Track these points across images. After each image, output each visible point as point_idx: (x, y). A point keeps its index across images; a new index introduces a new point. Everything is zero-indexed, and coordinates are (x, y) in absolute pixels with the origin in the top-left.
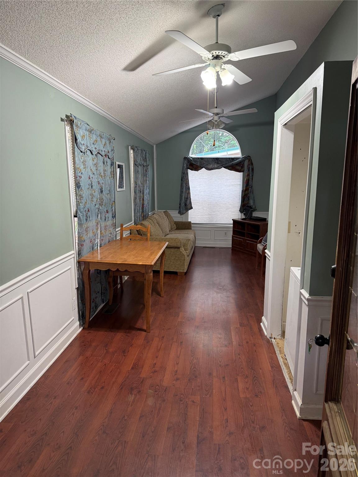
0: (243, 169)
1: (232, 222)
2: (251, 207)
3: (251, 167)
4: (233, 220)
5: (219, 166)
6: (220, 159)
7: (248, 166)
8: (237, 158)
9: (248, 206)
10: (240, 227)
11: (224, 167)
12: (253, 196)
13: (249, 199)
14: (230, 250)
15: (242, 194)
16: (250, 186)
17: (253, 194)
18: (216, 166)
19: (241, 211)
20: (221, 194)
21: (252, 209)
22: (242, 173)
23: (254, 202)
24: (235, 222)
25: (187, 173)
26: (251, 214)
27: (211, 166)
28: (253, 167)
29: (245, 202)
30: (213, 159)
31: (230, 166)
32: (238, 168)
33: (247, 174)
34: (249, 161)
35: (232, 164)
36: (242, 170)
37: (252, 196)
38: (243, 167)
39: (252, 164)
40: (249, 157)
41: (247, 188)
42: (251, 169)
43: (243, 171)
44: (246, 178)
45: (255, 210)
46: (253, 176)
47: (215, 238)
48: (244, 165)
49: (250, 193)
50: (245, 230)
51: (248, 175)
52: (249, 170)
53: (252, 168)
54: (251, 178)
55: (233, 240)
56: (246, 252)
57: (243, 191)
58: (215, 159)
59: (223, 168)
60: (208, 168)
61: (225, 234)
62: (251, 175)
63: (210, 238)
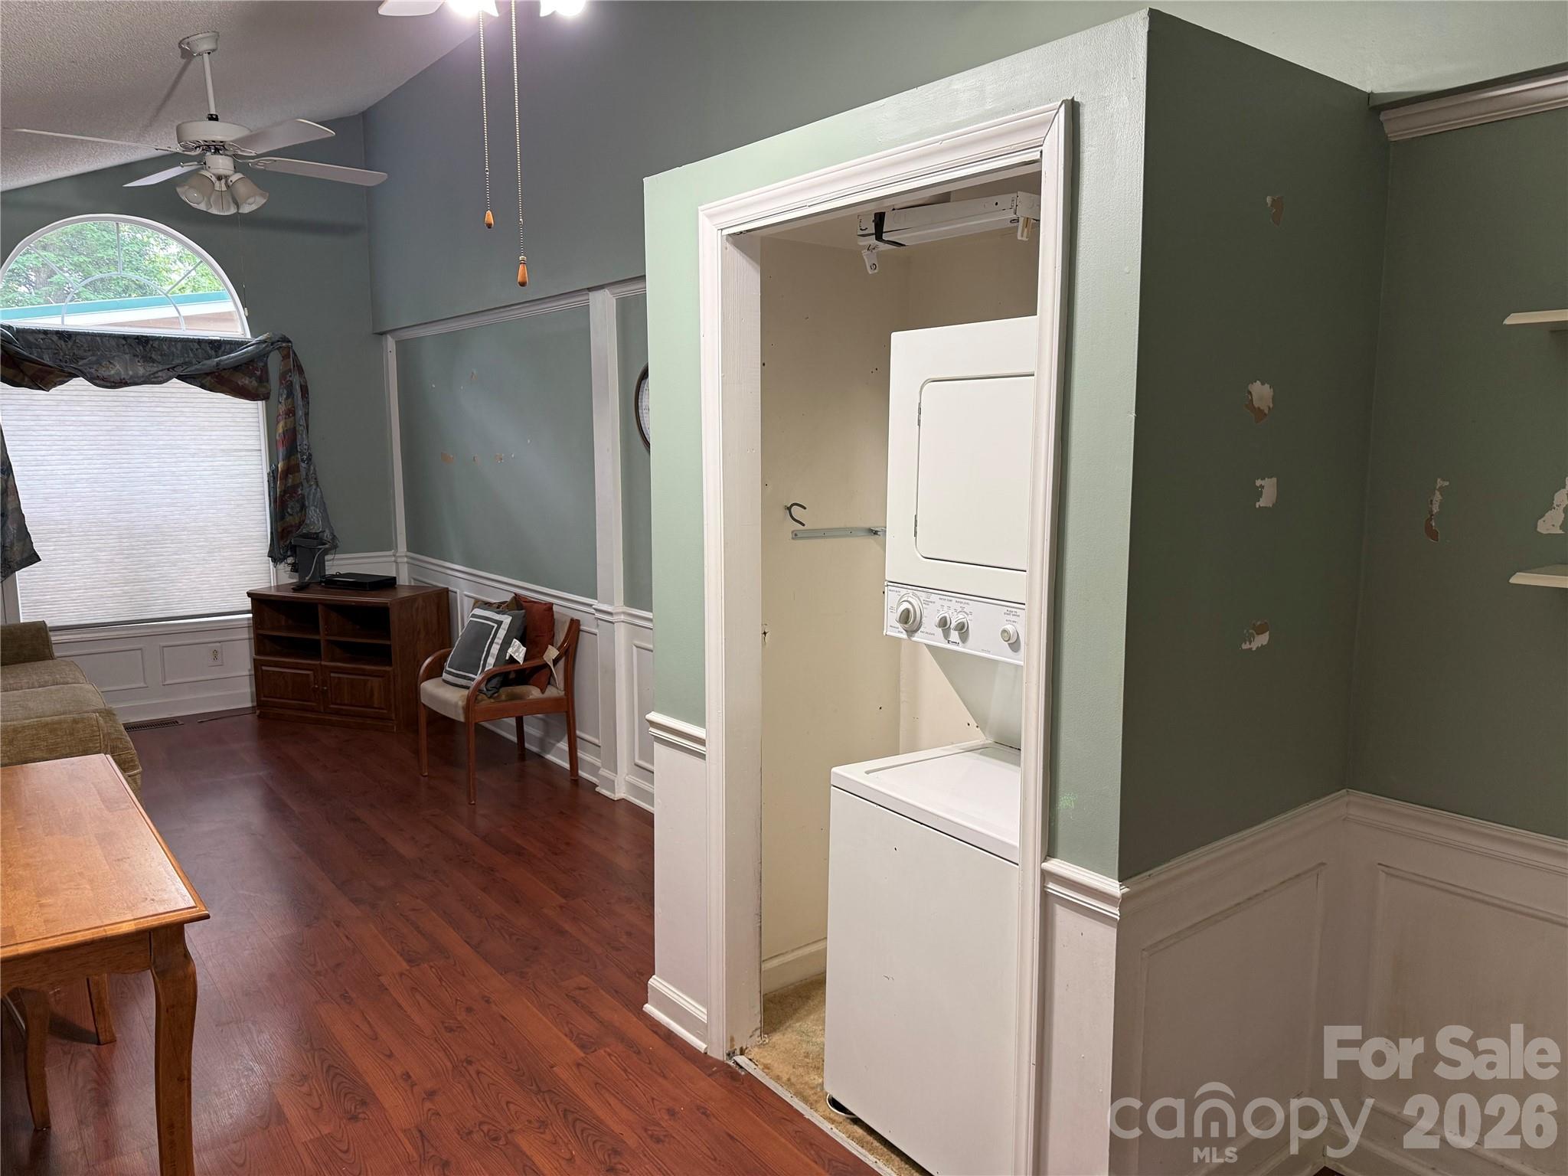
0: (265, 387)
1: (248, 604)
2: (316, 537)
3: (296, 379)
4: (249, 594)
5: (155, 369)
6: (156, 344)
7: (283, 376)
8: (235, 345)
9: (307, 536)
10: (283, 623)
11: (181, 378)
12: (319, 494)
13: (303, 507)
14: (251, 719)
15: (275, 488)
16: (303, 454)
17: (317, 485)
18: (141, 371)
19: (276, 554)
20: (175, 491)
21: (327, 546)
22: (260, 405)
23: (326, 518)
24: (259, 601)
26: (321, 564)
27: (117, 369)
28: (306, 382)
29: (288, 519)
30: (124, 342)
31: (207, 374)
32: (245, 381)
33: (282, 408)
34: (286, 357)
35: (218, 364)
36: (262, 390)
37: (315, 494)
38: (263, 379)
39: (300, 370)
40: (285, 340)
41: (293, 463)
42: (298, 387)
43: (265, 397)
44: (281, 425)
45: (334, 548)
46: (307, 414)
47: (167, 683)
48: (267, 372)
49: (305, 484)
50: (318, 633)
51: (291, 412)
52: (290, 395)
53: (301, 386)
54: (302, 422)
55: (261, 678)
56: (334, 718)
57: (273, 476)
59: (175, 380)
60: (103, 379)
61: (215, 658)
62: (300, 413)
63: (142, 685)
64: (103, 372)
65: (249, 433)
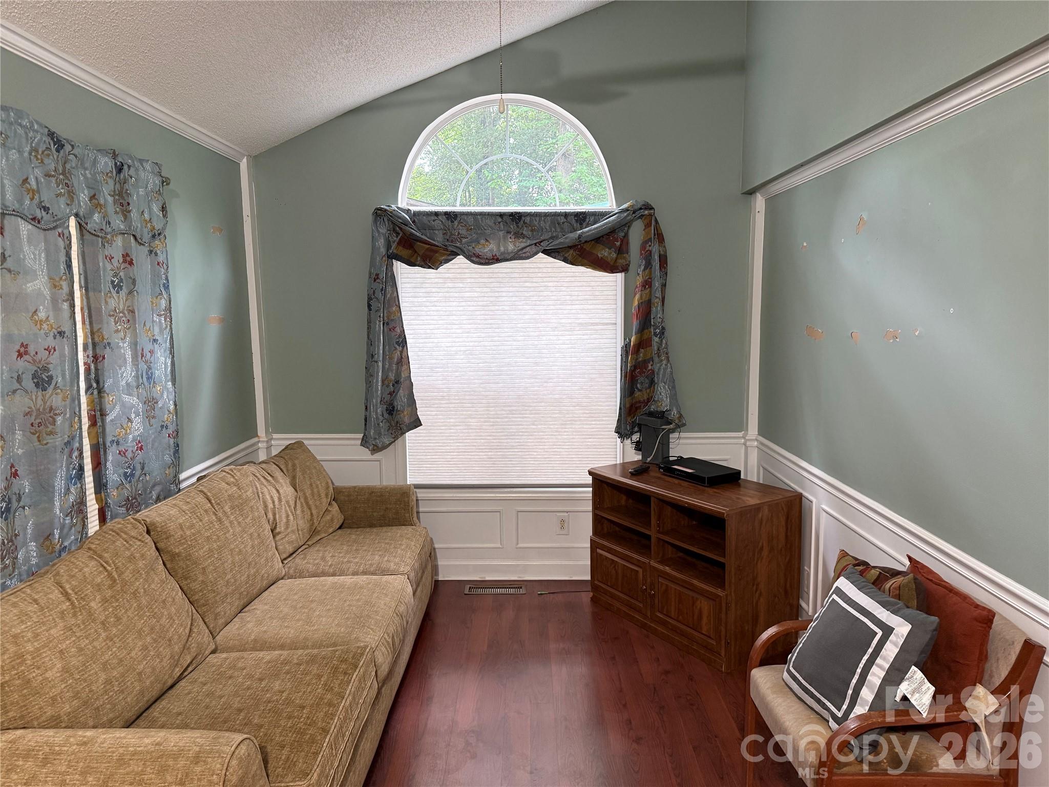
0: (624, 258)
1: (589, 480)
2: (662, 416)
3: (655, 249)
4: (590, 473)
5: (523, 245)
6: (528, 219)
7: (643, 247)
8: (598, 216)
9: (651, 414)
10: (623, 502)
11: (547, 252)
12: (669, 370)
13: (652, 383)
14: (586, 597)
15: (626, 362)
16: (656, 327)
17: (668, 358)
18: (511, 247)
19: (622, 432)
20: (537, 364)
21: (671, 426)
22: (619, 277)
23: (674, 397)
24: (600, 483)
25: (392, 280)
26: (666, 444)
27: (490, 248)
28: (666, 252)
29: (637, 394)
30: (500, 220)
31: (570, 247)
32: (605, 253)
33: (639, 280)
34: (648, 225)
35: (580, 236)
36: (621, 262)
37: (665, 369)
38: (622, 250)
39: (660, 238)
40: (648, 207)
41: (645, 337)
42: (657, 257)
43: (625, 269)
44: (637, 297)
45: (680, 426)
46: (664, 286)
47: (520, 545)
48: (628, 243)
49: (656, 359)
50: (648, 524)
51: (647, 284)
52: (648, 265)
53: (660, 256)
54: (659, 294)
55: (596, 562)
56: (660, 629)
57: (626, 349)
58: (505, 218)
59: (541, 255)
60: (478, 256)
61: (562, 527)
62: (657, 284)
63: (499, 545)
64: (478, 250)
65: (606, 307)
